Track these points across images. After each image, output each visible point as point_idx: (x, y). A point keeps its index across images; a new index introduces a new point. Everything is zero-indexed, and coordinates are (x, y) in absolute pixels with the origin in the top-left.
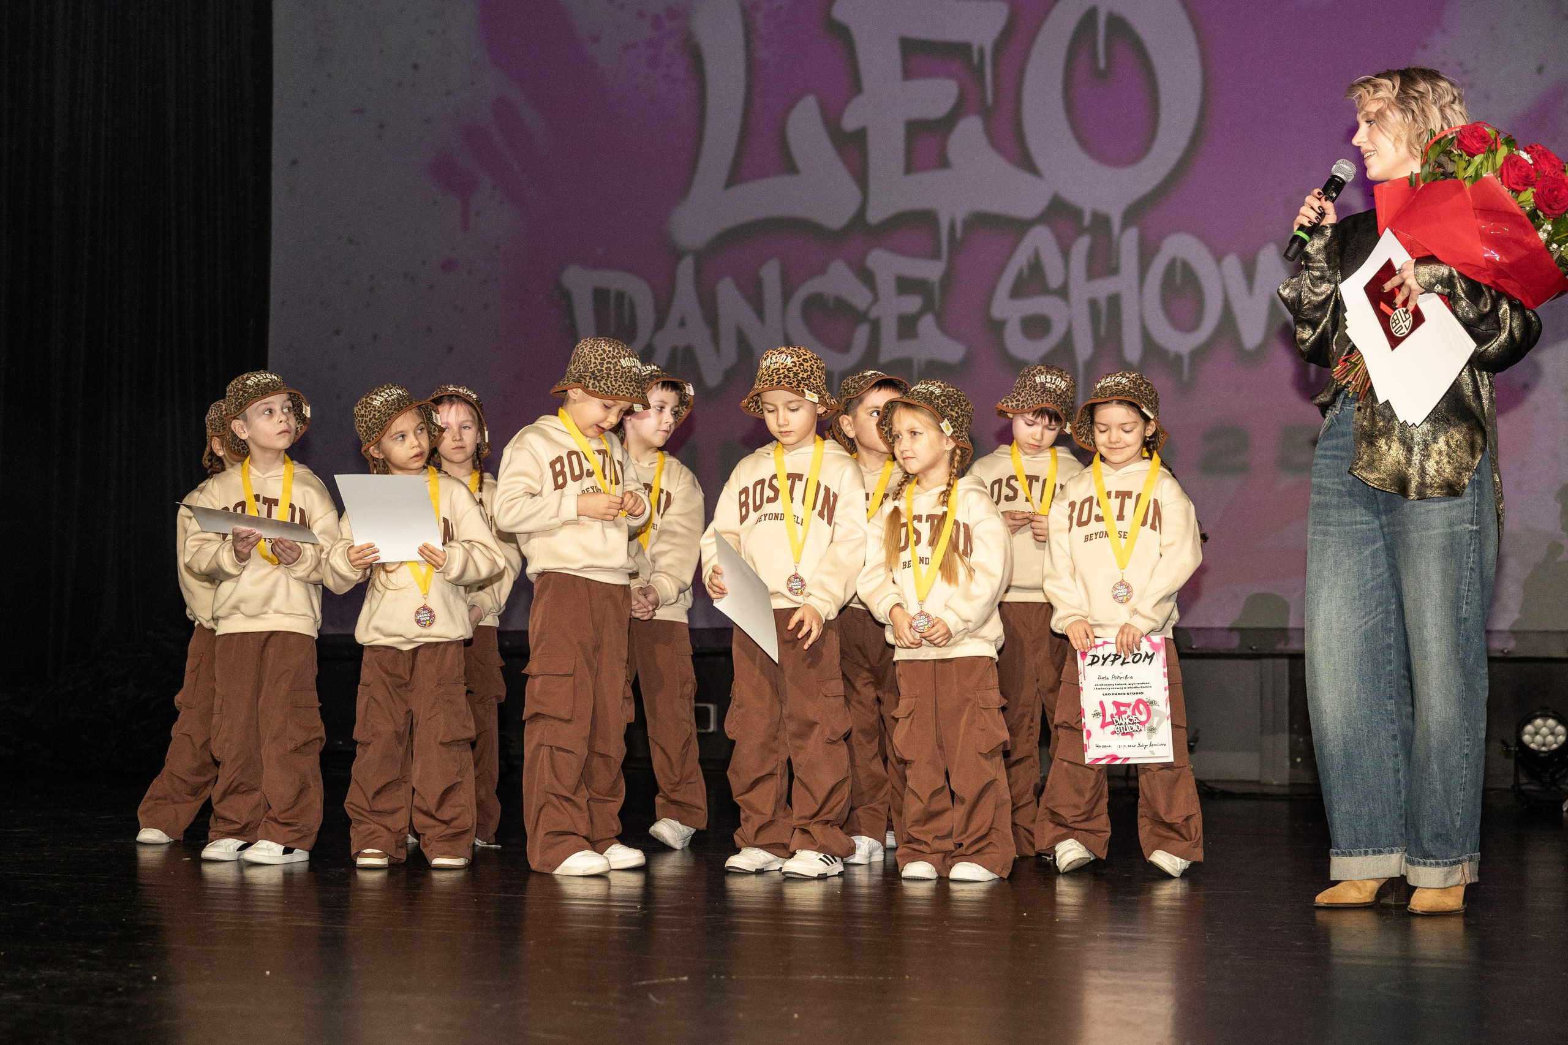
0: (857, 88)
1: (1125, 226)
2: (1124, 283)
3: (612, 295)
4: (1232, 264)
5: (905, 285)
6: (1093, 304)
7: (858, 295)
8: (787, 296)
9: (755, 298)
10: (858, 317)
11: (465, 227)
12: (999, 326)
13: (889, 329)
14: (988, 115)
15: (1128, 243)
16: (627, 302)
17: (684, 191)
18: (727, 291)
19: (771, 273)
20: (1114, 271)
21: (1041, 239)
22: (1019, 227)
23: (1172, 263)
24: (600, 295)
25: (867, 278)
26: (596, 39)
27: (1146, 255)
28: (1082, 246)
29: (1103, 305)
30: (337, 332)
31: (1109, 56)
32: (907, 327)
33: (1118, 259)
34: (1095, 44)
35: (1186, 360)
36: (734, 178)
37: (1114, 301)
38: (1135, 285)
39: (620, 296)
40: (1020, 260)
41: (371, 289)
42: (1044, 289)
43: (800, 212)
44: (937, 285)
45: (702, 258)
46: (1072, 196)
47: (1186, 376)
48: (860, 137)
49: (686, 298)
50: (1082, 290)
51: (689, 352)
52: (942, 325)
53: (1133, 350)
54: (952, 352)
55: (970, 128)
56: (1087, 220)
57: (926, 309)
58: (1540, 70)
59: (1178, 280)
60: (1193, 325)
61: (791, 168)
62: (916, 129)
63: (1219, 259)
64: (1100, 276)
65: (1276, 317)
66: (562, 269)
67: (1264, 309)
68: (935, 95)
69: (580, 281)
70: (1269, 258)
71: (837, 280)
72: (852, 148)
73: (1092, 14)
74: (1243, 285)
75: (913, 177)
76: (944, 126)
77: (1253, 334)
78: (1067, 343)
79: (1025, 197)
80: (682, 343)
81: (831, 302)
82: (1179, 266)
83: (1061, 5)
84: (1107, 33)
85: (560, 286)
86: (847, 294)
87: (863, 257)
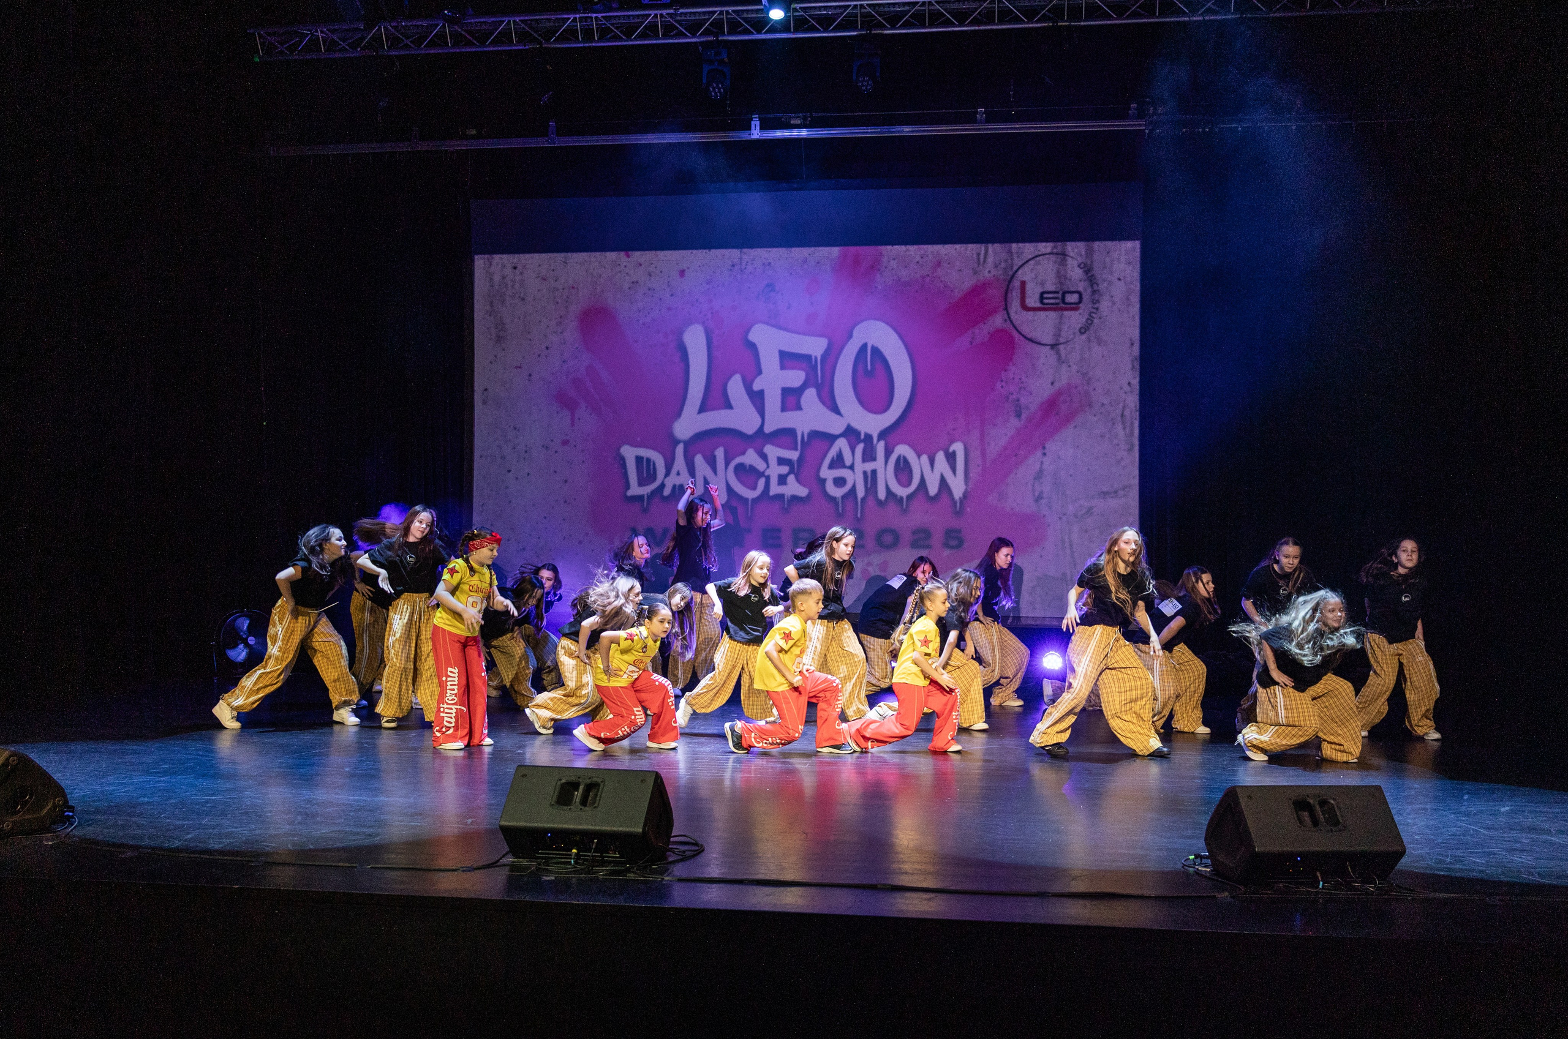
0: (760, 372)
1: (879, 440)
2: (878, 464)
3: (645, 460)
4: (925, 458)
5: (781, 461)
6: (865, 473)
7: (760, 465)
8: (727, 464)
9: (712, 462)
10: (762, 474)
11: (573, 425)
12: (824, 481)
13: (774, 481)
14: (819, 388)
15: (880, 447)
16: (652, 464)
17: (679, 415)
18: (699, 460)
19: (720, 453)
20: (874, 459)
21: (842, 444)
22: (831, 438)
23: (899, 457)
24: (639, 459)
25: (764, 457)
26: (636, 341)
27: (888, 453)
28: (860, 448)
29: (869, 474)
30: (509, 471)
31: (872, 366)
32: (782, 480)
33: (876, 453)
34: (866, 358)
35: (905, 500)
36: (702, 410)
37: (874, 472)
38: (883, 466)
39: (648, 460)
40: (832, 453)
41: (526, 452)
42: (844, 466)
43: (732, 426)
44: (796, 462)
45: (688, 444)
46: (856, 425)
47: (905, 506)
48: (761, 393)
49: (680, 463)
50: (860, 467)
52: (798, 480)
53: (882, 494)
54: (802, 492)
55: (810, 394)
56: (862, 436)
57: (791, 472)
58: (1052, 383)
59: (902, 465)
60: (908, 484)
61: (730, 407)
62: (786, 392)
63: (919, 456)
64: (868, 461)
65: (943, 482)
66: (620, 447)
67: (938, 477)
68: (795, 378)
69: (630, 453)
70: (940, 457)
71: (750, 458)
72: (757, 399)
73: (865, 346)
74: (929, 468)
75: (785, 414)
76: (799, 391)
77: (933, 490)
78: (853, 490)
79: (835, 425)
80: (678, 483)
81: (748, 467)
82: (902, 460)
83: (851, 341)
84: (872, 355)
85: (619, 454)
86: (755, 465)
87: (763, 449)
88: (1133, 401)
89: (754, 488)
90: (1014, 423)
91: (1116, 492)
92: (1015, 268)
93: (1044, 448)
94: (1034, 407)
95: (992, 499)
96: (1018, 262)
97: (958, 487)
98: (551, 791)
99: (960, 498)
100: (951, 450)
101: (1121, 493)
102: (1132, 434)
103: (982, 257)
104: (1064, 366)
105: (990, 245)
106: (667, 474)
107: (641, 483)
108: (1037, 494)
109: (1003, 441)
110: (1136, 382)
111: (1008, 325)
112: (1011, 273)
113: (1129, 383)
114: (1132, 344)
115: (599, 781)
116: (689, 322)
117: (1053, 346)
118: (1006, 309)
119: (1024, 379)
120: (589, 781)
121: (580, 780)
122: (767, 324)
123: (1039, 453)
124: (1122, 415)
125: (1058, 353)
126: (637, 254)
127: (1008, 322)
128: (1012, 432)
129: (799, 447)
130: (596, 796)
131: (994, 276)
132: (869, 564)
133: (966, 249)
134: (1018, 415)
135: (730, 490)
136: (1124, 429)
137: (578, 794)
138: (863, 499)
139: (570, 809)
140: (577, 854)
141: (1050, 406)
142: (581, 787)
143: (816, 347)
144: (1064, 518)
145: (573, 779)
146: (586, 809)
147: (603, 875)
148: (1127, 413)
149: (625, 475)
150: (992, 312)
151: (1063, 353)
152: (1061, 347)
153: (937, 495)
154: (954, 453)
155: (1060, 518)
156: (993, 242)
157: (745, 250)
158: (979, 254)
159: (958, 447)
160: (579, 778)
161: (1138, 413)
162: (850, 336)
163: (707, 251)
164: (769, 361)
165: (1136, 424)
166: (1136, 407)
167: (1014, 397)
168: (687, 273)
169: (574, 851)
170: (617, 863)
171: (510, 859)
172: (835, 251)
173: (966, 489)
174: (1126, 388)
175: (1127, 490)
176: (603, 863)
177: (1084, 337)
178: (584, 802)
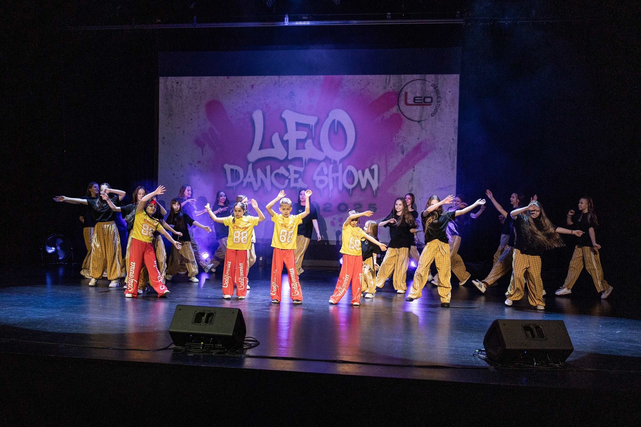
0: (287, 132)
1: (340, 163)
2: (339, 174)
4: (360, 172)
5: (296, 172)
6: (333, 178)
7: (286, 174)
8: (271, 173)
9: (265, 172)
10: (287, 178)
11: (203, 154)
12: (315, 181)
13: (292, 181)
14: (313, 139)
15: (340, 167)
16: (238, 171)
17: (250, 150)
18: (259, 171)
19: (268, 168)
20: (337, 172)
21: (323, 165)
22: (319, 162)
23: (349, 171)
24: (232, 170)
25: (288, 170)
26: (232, 117)
27: (344, 169)
28: (331, 166)
29: (335, 178)
30: (174, 175)
31: (337, 130)
32: (296, 180)
33: (338, 169)
34: (335, 127)
35: (351, 190)
36: (261, 148)
37: (337, 178)
38: (341, 175)
39: (236, 171)
40: (319, 169)
41: (181, 166)
42: (324, 175)
43: (274, 156)
44: (302, 173)
45: (254, 164)
46: (330, 156)
47: (351, 193)
48: (287, 141)
49: (250, 172)
50: (331, 175)
51: (251, 183)
52: (303, 181)
53: (340, 188)
55: (309, 141)
56: (332, 162)
57: (300, 177)
58: (418, 139)
59: (350, 174)
60: (352, 183)
61: (273, 147)
62: (298, 141)
63: (357, 171)
64: (335, 173)
65: (368, 182)
66: (224, 165)
67: (366, 181)
68: (303, 134)
69: (228, 167)
70: (367, 171)
71: (282, 170)
72: (285, 144)
73: (334, 121)
74: (362, 176)
75: (298, 151)
76: (304, 141)
77: (363, 186)
78: (328, 185)
79: (320, 156)
80: (249, 181)
81: (280, 175)
82: (350, 172)
83: (328, 118)
84: (337, 125)
85: (223, 168)
86: (284, 173)
87: (287, 166)
88: (454, 147)
89: (283, 184)
90: (401, 157)
91: (446, 188)
92: (403, 86)
93: (414, 168)
94: (410, 149)
95: (390, 191)
96: (404, 84)
97: (375, 185)
98: (192, 317)
99: (376, 190)
100: (372, 168)
101: (448, 188)
102: (454, 162)
103: (388, 81)
104: (424, 131)
105: (391, 76)
106: (244, 177)
107: (232, 181)
108: (410, 188)
109: (396, 164)
110: (456, 138)
111: (399, 112)
112: (401, 88)
113: (453, 139)
114: (455, 121)
115: (214, 312)
116: (256, 108)
117: (419, 122)
118: (398, 104)
119: (405, 137)
120: (209, 312)
121: (205, 312)
122: (290, 110)
123: (411, 170)
124: (449, 153)
125: (421, 125)
126: (232, 77)
127: (399, 111)
128: (400, 160)
129: (304, 166)
130: (212, 318)
131: (393, 89)
132: (334, 219)
133: (381, 77)
134: (403, 153)
135: (272, 184)
136: (450, 159)
137: (204, 318)
138: (332, 190)
139: (200, 324)
140: (203, 345)
141: (417, 149)
142: (206, 315)
143: (311, 120)
144: (422, 199)
145: (202, 311)
146: (208, 324)
147: (214, 354)
148: (452, 152)
149: (226, 177)
150: (392, 106)
151: (423, 125)
152: (423, 122)
153: (365, 189)
154: (373, 169)
155: (420, 200)
156: (393, 74)
157: (281, 76)
158: (386, 79)
159: (375, 167)
160: (205, 311)
161: (456, 153)
162: (328, 116)
163: (264, 76)
164: (291, 126)
165: (456, 157)
166: (456, 150)
167: (400, 145)
168: (255, 86)
169: (202, 343)
170: (220, 349)
171: (174, 346)
172: (322, 77)
173: (378, 186)
174: (451, 141)
175: (451, 187)
176: (215, 349)
177: (433, 118)
178: (207, 322)
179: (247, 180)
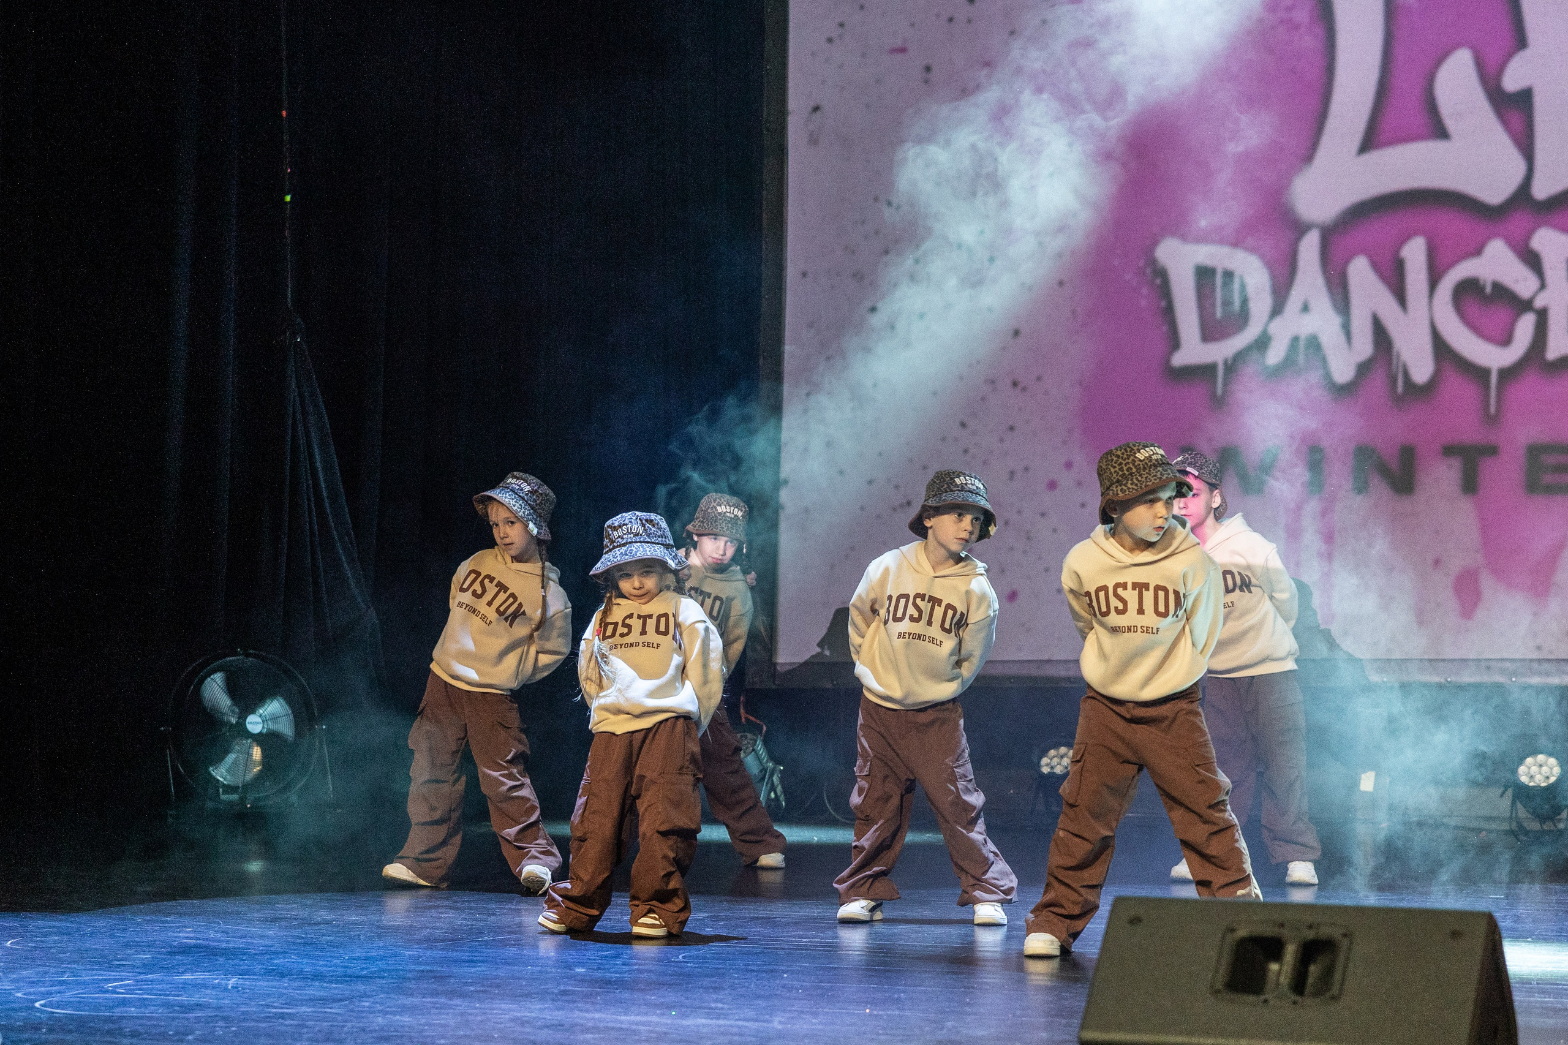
0: (1520, 42)
3: (1219, 275)
7: (1521, 281)
8: (1434, 282)
9: (1395, 281)
10: (1522, 306)
13: (1558, 320)
16: (1236, 284)
17: (1309, 154)
18: (1360, 270)
19: (1416, 254)
25: (1533, 261)
36: (1369, 143)
39: (1229, 276)
43: (1447, 182)
45: (1330, 232)
48: (1525, 97)
49: (1309, 278)
51: (1314, 342)
61: (1440, 132)
69: (1181, 258)
71: (1497, 262)
72: (1515, 111)
80: (1304, 332)
81: (1488, 289)
85: (1153, 262)
86: (1508, 281)
87: (1528, 237)
89: (1505, 340)
106: (1277, 310)
107: (1209, 334)
135: (1441, 348)
149: (1168, 312)
164: (1546, 13)
179: (1283, 331)
